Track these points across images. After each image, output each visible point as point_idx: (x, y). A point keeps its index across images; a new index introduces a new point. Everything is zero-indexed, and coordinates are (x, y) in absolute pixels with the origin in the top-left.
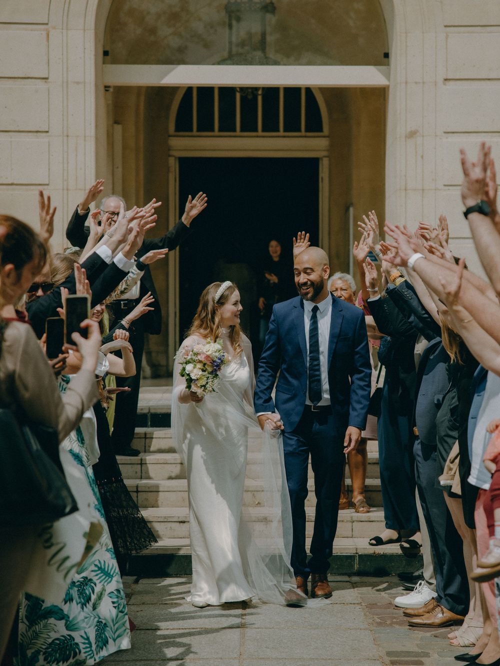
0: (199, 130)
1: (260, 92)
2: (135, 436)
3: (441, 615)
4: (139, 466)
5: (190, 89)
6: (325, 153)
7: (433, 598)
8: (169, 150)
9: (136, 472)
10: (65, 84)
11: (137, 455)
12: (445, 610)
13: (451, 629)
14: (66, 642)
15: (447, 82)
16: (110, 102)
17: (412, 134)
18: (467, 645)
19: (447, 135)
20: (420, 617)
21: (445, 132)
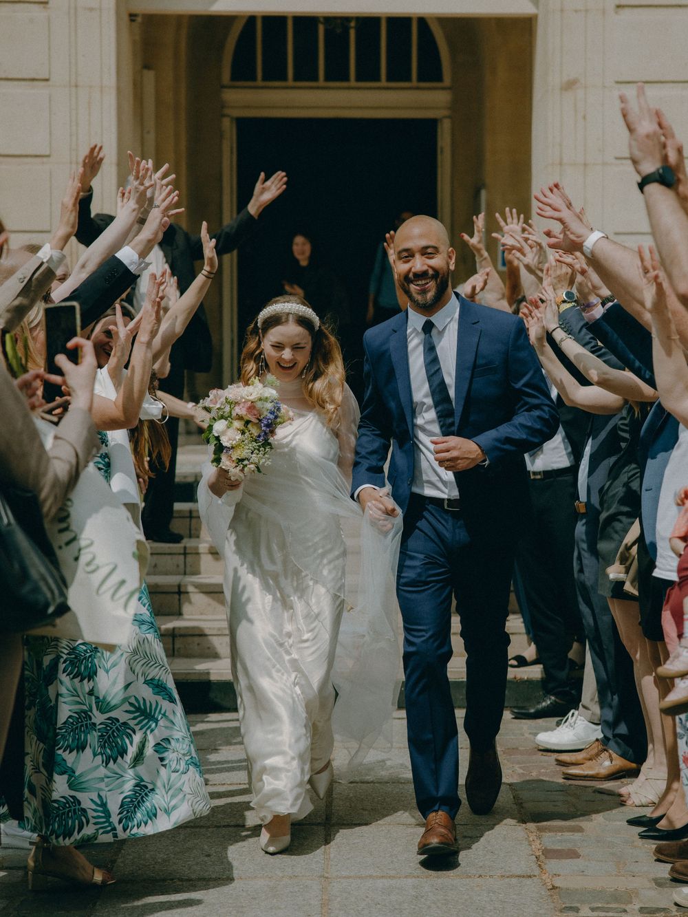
0: (265, 79)
1: (353, 24)
2: (175, 515)
3: (607, 763)
4: (182, 557)
5: (252, 19)
6: (446, 113)
7: (597, 740)
8: (223, 107)
9: (178, 566)
10: (72, 11)
11: (178, 542)
12: (614, 755)
13: (622, 782)
14: (67, 805)
15: (621, 11)
16: (137, 38)
17: (570, 85)
18: (644, 804)
19: (619, 85)
20: (579, 766)
21: (617, 82)
